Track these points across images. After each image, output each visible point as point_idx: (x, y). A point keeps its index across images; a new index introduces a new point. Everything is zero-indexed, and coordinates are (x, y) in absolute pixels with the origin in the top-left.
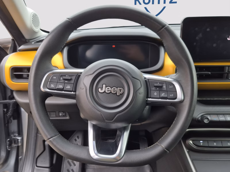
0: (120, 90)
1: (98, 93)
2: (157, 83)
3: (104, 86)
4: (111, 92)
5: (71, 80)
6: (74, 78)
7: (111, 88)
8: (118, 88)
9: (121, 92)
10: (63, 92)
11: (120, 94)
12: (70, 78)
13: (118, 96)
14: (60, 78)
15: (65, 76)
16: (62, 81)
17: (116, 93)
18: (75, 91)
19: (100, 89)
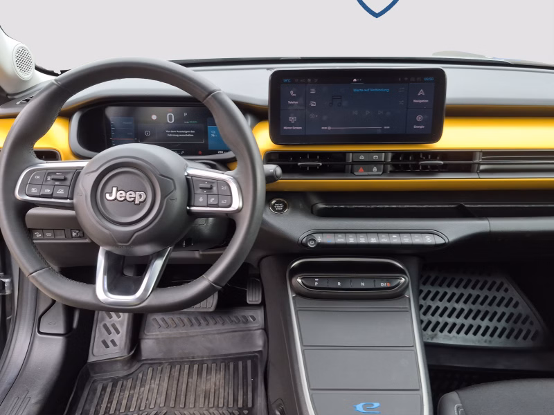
0: (140, 196)
1: (106, 201)
2: (204, 182)
3: (115, 189)
4: (125, 199)
5: (65, 179)
6: (69, 177)
7: (126, 192)
8: (137, 193)
9: (142, 199)
10: (53, 200)
11: (140, 202)
12: (62, 177)
13: (137, 204)
14: (47, 178)
15: (55, 173)
16: (51, 182)
17: (134, 201)
18: (72, 199)
19: (107, 196)
